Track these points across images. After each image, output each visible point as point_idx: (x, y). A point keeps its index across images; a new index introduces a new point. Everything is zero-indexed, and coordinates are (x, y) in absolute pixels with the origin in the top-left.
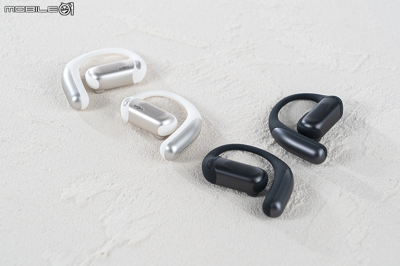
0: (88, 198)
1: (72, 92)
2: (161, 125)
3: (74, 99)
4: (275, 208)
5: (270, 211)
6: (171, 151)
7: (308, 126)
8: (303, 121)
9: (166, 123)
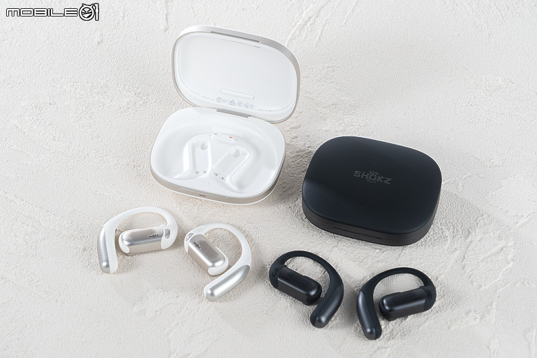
0: (156, 312)
1: (104, 258)
2: (213, 266)
3: (104, 264)
4: (320, 321)
5: (315, 321)
6: (212, 294)
7: (387, 308)
8: (385, 301)
9: (218, 264)
